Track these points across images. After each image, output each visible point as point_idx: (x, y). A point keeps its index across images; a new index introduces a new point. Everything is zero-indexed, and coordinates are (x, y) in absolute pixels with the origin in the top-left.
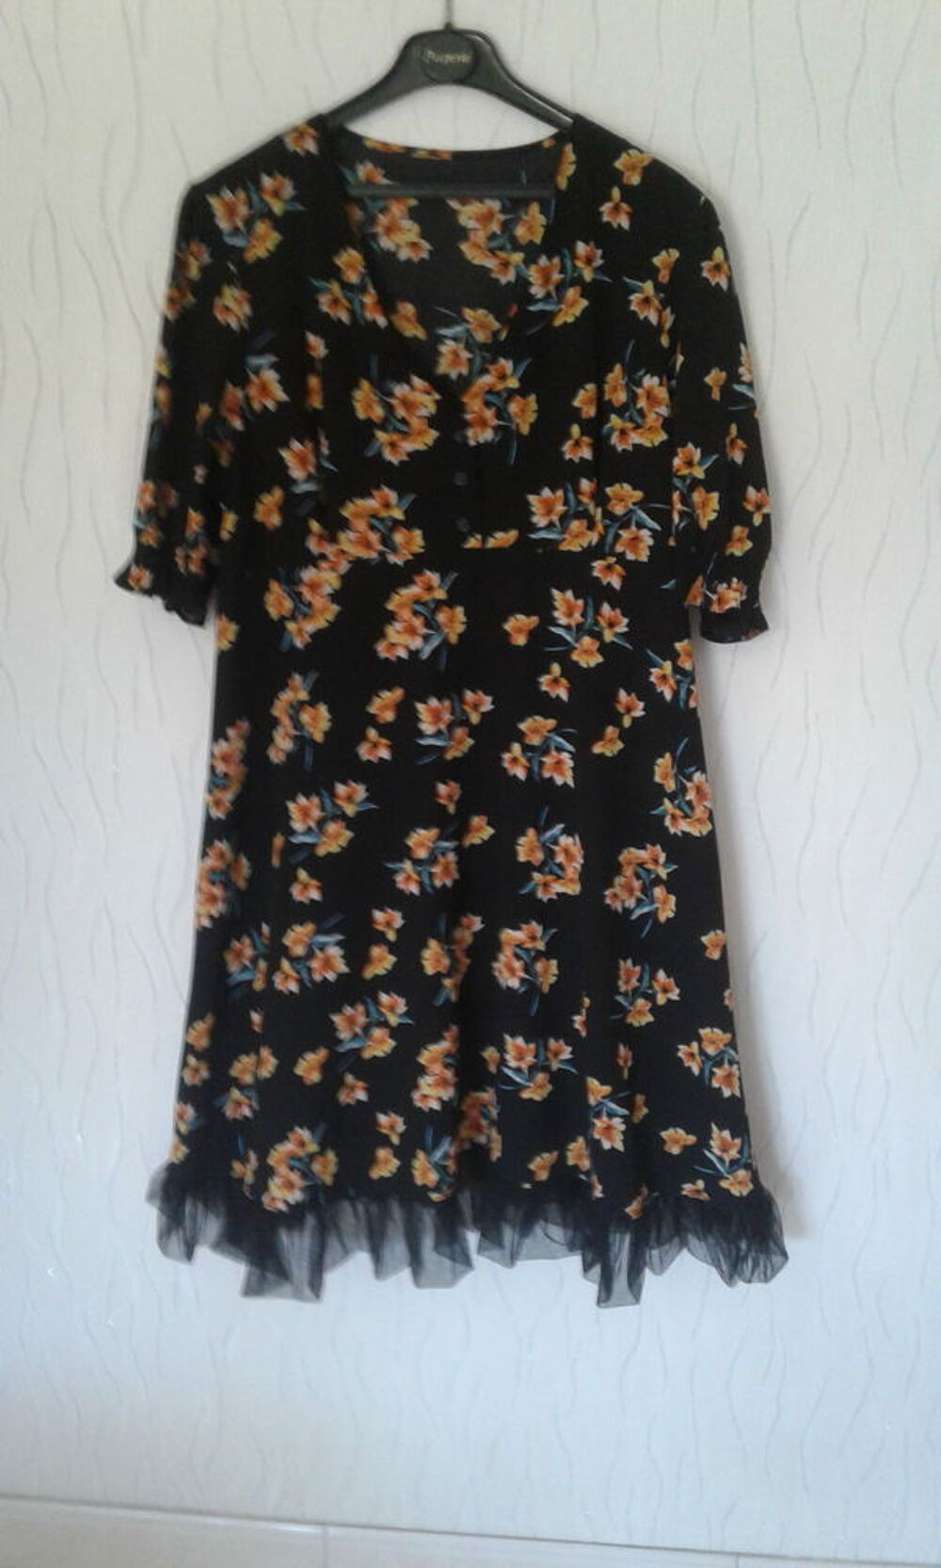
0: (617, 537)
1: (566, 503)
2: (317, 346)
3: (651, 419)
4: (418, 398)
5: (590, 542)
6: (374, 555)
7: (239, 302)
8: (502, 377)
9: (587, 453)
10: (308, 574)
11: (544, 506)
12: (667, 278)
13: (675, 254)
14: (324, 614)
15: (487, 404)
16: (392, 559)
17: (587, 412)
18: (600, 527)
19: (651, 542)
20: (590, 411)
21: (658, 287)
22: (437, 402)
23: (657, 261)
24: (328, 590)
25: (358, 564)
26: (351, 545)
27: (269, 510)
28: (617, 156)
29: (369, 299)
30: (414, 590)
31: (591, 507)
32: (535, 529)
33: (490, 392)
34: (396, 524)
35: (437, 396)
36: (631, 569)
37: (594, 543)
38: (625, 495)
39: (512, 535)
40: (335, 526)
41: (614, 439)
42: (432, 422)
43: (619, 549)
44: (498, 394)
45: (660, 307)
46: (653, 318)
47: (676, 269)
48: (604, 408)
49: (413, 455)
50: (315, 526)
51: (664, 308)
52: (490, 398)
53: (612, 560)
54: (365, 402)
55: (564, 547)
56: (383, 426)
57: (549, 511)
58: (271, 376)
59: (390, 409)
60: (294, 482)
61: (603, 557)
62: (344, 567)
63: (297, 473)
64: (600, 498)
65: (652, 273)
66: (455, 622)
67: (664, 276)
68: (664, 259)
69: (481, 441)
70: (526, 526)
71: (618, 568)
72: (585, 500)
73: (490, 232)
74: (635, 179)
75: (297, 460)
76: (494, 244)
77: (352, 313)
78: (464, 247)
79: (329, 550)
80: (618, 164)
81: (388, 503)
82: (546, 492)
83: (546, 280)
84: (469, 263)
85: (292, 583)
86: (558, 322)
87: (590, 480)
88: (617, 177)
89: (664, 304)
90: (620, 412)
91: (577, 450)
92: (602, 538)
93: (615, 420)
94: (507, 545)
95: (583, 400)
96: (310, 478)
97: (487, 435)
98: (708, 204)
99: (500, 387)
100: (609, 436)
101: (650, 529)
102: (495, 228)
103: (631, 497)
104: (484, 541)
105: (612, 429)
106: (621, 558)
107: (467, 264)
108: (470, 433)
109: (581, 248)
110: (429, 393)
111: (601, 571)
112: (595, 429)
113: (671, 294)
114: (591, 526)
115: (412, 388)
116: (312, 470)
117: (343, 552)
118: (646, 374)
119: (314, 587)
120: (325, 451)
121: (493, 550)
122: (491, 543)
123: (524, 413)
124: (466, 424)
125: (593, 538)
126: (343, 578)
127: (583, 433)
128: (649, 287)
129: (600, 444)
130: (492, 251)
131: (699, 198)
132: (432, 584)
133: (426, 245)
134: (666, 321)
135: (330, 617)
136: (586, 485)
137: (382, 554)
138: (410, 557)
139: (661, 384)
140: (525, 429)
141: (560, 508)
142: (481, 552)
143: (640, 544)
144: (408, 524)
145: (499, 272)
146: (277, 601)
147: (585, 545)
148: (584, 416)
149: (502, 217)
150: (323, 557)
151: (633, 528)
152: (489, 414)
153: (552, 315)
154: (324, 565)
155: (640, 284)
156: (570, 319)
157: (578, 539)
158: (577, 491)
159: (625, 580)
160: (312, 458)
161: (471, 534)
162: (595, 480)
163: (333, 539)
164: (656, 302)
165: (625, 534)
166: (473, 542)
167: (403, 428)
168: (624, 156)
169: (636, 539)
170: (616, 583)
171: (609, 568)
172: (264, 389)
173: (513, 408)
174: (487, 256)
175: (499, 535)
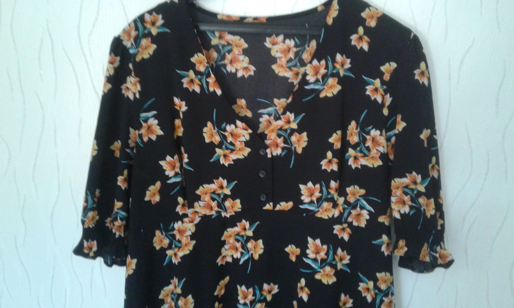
0: (350, 213)
1: (321, 192)
2: (181, 106)
3: (374, 152)
4: (240, 132)
5: (333, 215)
6: (214, 213)
7: (135, 84)
8: (289, 122)
9: (335, 167)
10: (178, 225)
11: (308, 192)
12: (389, 78)
13: (394, 65)
14: (187, 247)
15: (279, 136)
16: (223, 214)
17: (337, 146)
18: (341, 208)
19: (368, 217)
20: (338, 145)
21: (383, 83)
22: (250, 134)
23: (383, 68)
24: (189, 233)
25: (205, 218)
26: (201, 208)
27: (153, 194)
28: (364, 10)
29: (212, 80)
30: (237, 229)
31: (336, 196)
32: (302, 203)
33: (281, 129)
34: (226, 197)
35: (250, 131)
36: (355, 230)
37: (336, 216)
38: (355, 192)
39: (290, 205)
40: (192, 199)
41: (351, 162)
42: (247, 144)
43: (350, 220)
44: (286, 130)
45: (384, 94)
46: (379, 100)
47: (394, 73)
48: (345, 144)
49: (237, 161)
50: (180, 200)
51: (386, 94)
52: (281, 132)
53: (345, 225)
54: (210, 133)
55: (318, 215)
56: (220, 145)
57: (311, 195)
58: (154, 122)
59: (224, 138)
60: (168, 178)
61: (341, 224)
62: (197, 220)
63: (169, 173)
64: (342, 192)
65: (380, 75)
66: (257, 249)
67: (387, 77)
68: (388, 68)
69: (274, 154)
70: (298, 201)
71: (348, 230)
72: (332, 192)
73: (288, 57)
74: (373, 24)
75: (170, 166)
76: (290, 64)
77: (201, 87)
78: (274, 67)
79: (189, 212)
80: (364, 15)
81: (222, 186)
82: (310, 184)
83: (317, 73)
84: (277, 75)
85: (168, 230)
86: (322, 95)
87: (336, 182)
88: (362, 22)
89: (386, 92)
90: (355, 147)
91: (329, 164)
92: (341, 214)
93: (351, 152)
94: (286, 209)
95: (335, 139)
96: (176, 175)
97: (278, 152)
98: (416, 38)
99: (286, 127)
100: (348, 160)
101: (368, 210)
102: (291, 55)
103: (359, 193)
104: (274, 206)
105: (350, 156)
106: (350, 225)
107: (276, 76)
108: (268, 151)
109: (339, 57)
110: (246, 130)
111: (338, 231)
112: (341, 155)
113: (390, 87)
114: (335, 205)
115: (236, 127)
116: (178, 170)
117: (196, 212)
118: (372, 128)
119: (181, 232)
120: (186, 160)
121: (279, 211)
122: (278, 208)
123: (300, 142)
124: (267, 147)
125: (336, 213)
126: (196, 225)
127: (333, 157)
128: (377, 82)
129: (343, 162)
130: (290, 68)
131: (411, 34)
132: (245, 228)
133: (253, 68)
134: (386, 101)
135: (191, 247)
136: (333, 184)
137: (217, 212)
138: (234, 214)
139: (381, 135)
140: (300, 151)
141: (317, 194)
142: (272, 212)
143: (361, 218)
144: (233, 196)
145: (293, 79)
146: (160, 240)
147: (331, 216)
148: (335, 148)
149: (295, 50)
150: (186, 215)
151: (358, 209)
152: (280, 141)
153: (319, 91)
154: (186, 220)
155: (373, 81)
156: (330, 95)
157: (326, 212)
158: (328, 187)
159: (351, 236)
160: (178, 164)
161: (267, 202)
162: (338, 181)
163: (191, 206)
164: (381, 91)
165: (354, 212)
166: (269, 207)
167: (232, 148)
168: (367, 10)
169: (359, 215)
170: (346, 238)
171: (343, 229)
172: (149, 128)
173: (294, 138)
174: (286, 71)
175: (283, 204)
